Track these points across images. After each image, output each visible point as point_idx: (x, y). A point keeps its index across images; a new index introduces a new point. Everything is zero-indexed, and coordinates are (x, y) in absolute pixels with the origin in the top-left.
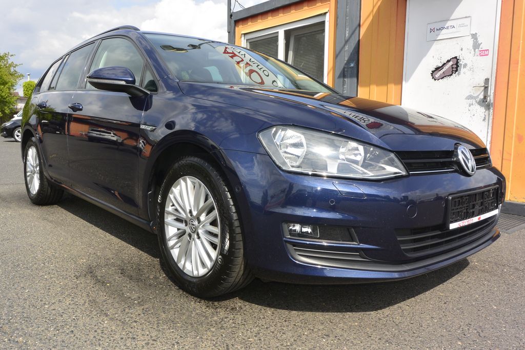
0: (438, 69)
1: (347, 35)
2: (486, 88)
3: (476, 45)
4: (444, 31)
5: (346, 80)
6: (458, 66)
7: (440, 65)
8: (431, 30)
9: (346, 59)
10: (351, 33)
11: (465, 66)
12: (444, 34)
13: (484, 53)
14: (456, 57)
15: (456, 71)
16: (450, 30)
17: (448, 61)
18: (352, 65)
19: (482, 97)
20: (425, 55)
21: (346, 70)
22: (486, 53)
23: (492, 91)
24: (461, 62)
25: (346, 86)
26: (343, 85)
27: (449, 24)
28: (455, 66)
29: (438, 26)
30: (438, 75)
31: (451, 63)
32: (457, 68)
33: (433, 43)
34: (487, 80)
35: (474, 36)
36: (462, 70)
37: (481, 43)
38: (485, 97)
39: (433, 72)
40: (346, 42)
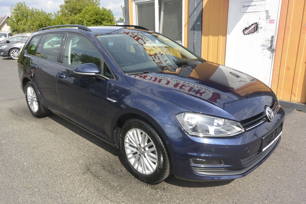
0: (246, 29)
1: (196, 6)
2: (272, 41)
3: (268, 17)
4: (250, 8)
5: (195, 31)
6: (257, 28)
7: (248, 27)
8: (244, 6)
9: (195, 20)
11: (261, 28)
12: (250, 9)
13: (272, 22)
14: (256, 23)
15: (256, 30)
16: (254, 7)
17: (252, 25)
18: (199, 23)
19: (269, 45)
20: (239, 21)
21: (195, 26)
22: (273, 22)
23: (275, 43)
24: (259, 26)
25: (195, 35)
26: (194, 35)
27: (253, 3)
28: (256, 28)
29: (247, 4)
30: (246, 32)
31: (253, 26)
32: (257, 29)
33: (244, 14)
34: (273, 37)
35: (267, 12)
36: (259, 30)
37: (271, 16)
38: (271, 46)
39: (244, 30)
40: (195, 9)
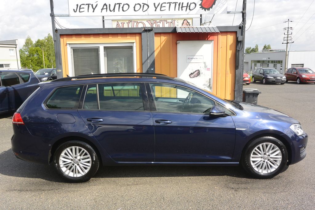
0: (191, 74)
1: (149, 55)
2: (210, 82)
3: (206, 66)
4: (193, 60)
6: (199, 73)
7: (193, 72)
8: (188, 59)
9: (149, 66)
10: (150, 54)
11: (202, 73)
12: (193, 61)
13: (208, 69)
14: (198, 70)
15: (199, 75)
16: (196, 60)
17: (196, 71)
18: (152, 69)
19: (208, 85)
20: (186, 68)
21: (149, 71)
22: (209, 69)
23: (212, 83)
24: (200, 72)
27: (195, 57)
28: (198, 73)
29: (191, 57)
30: (192, 76)
31: (197, 72)
32: (199, 74)
33: (189, 64)
34: (210, 79)
35: (205, 63)
36: (201, 75)
38: (210, 85)
39: (190, 75)
40: (148, 58)
